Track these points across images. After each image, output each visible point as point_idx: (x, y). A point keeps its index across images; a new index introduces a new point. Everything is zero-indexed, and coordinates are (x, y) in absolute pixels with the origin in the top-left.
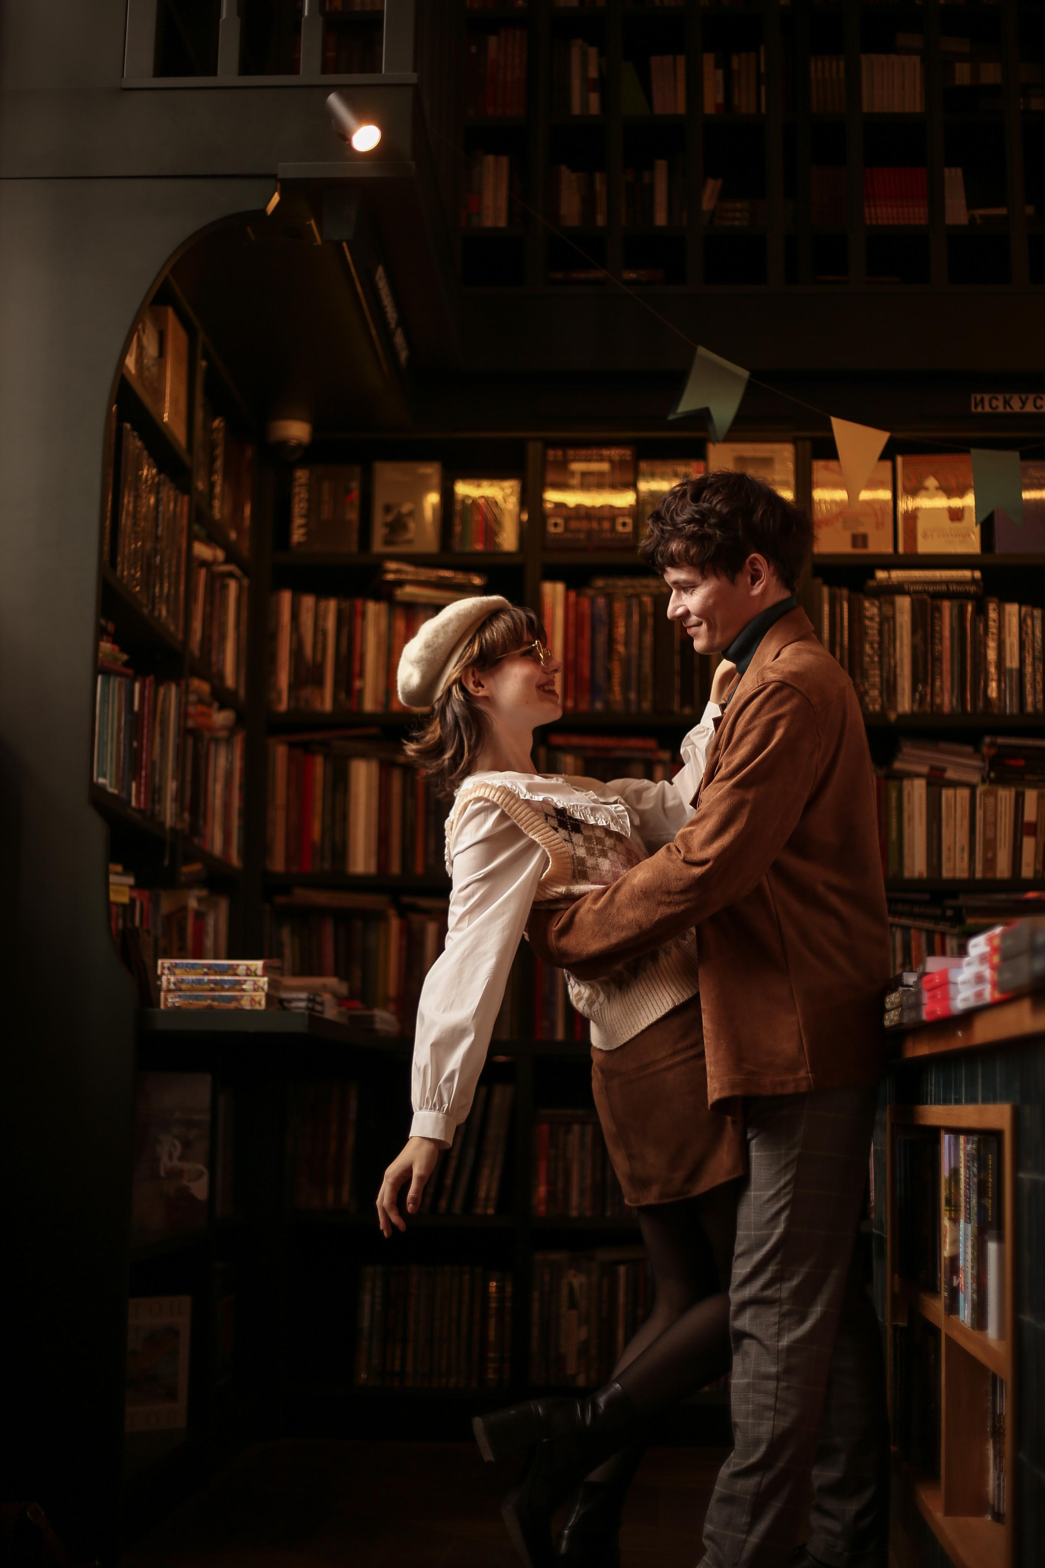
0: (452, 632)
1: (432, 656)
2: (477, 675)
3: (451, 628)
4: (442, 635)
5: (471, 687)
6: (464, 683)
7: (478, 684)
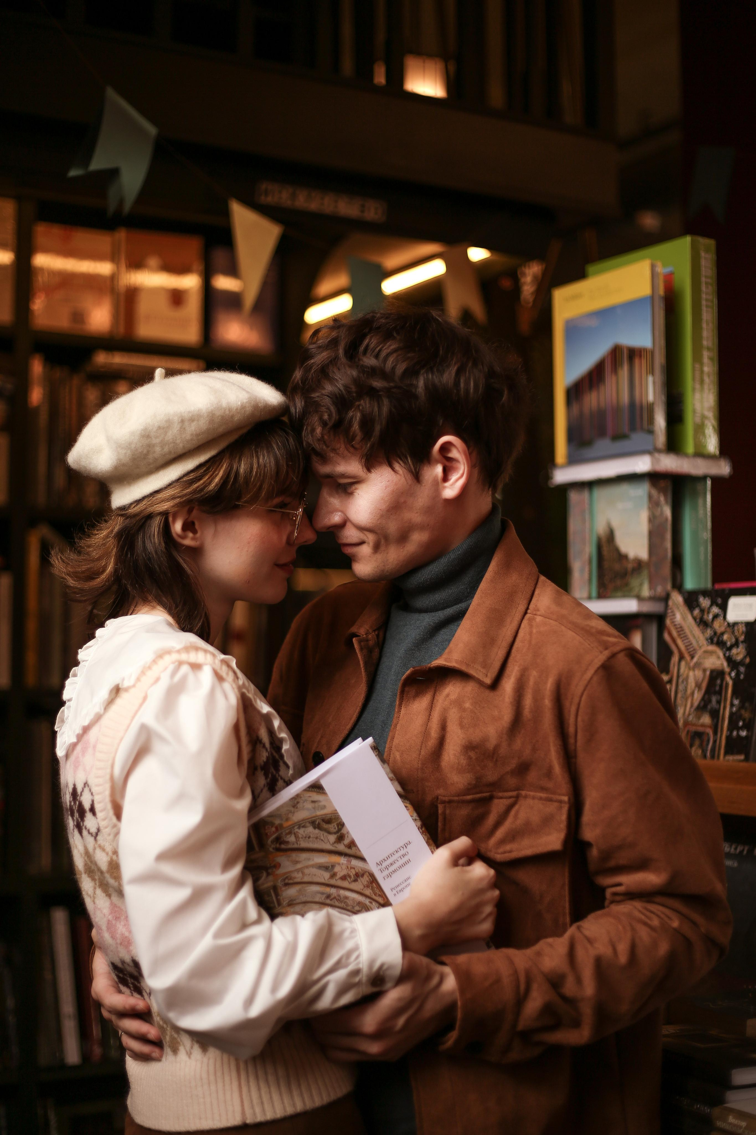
0: (192, 435)
1: (145, 451)
2: (195, 512)
3: (193, 428)
4: (176, 428)
5: (177, 527)
6: (171, 519)
7: (189, 526)
